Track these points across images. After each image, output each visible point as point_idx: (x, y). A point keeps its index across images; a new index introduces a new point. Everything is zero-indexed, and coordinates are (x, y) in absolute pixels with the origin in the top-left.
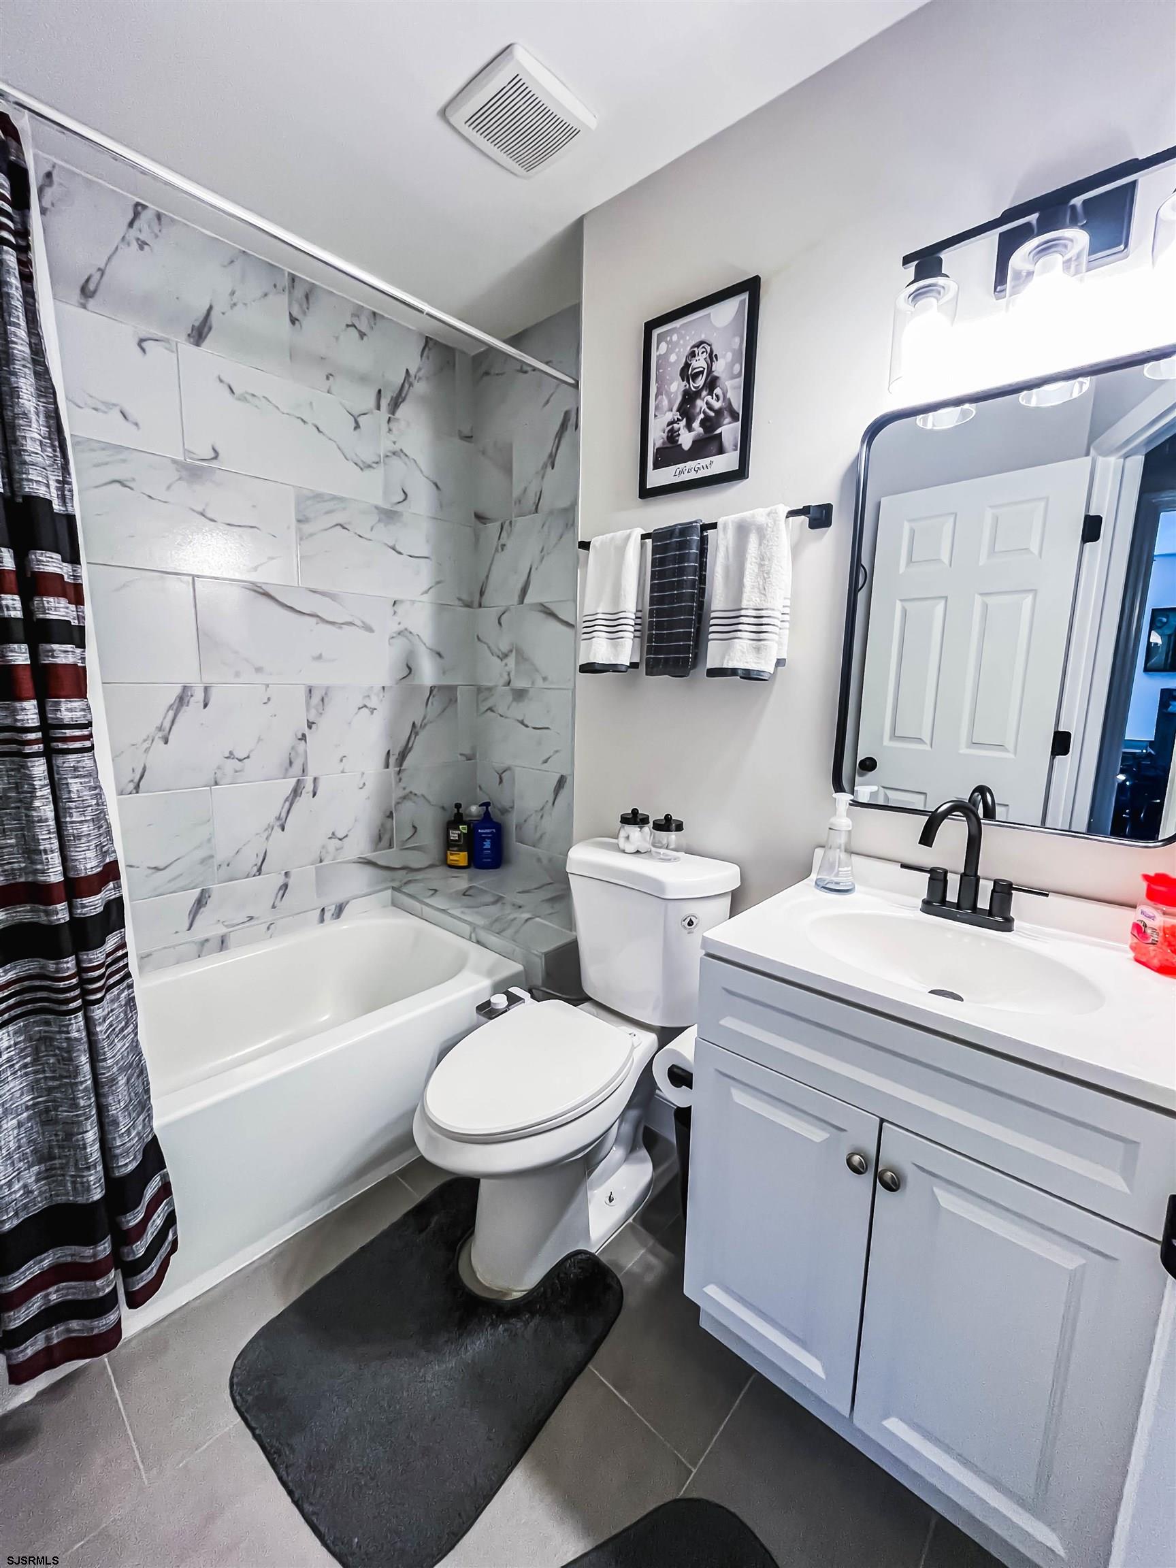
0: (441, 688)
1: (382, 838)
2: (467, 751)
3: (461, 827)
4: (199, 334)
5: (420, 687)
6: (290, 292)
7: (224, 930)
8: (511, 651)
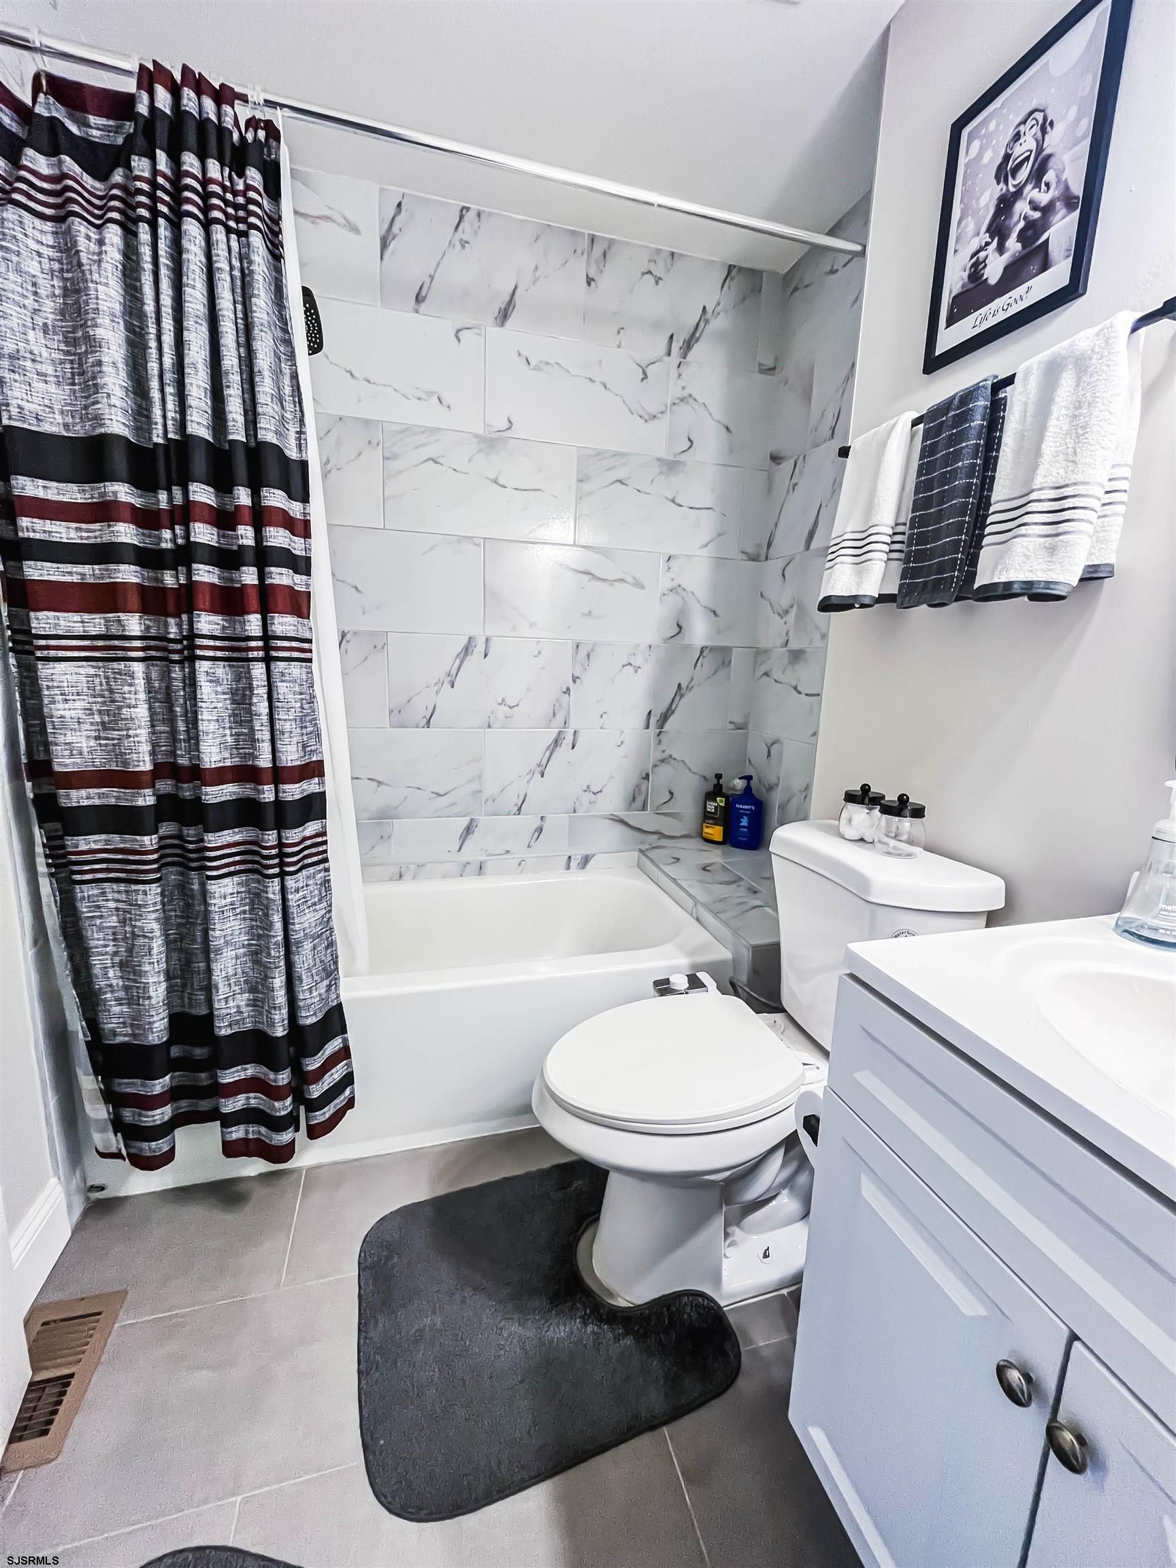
0: (712, 649)
1: (637, 798)
2: (739, 719)
3: (718, 799)
4: (504, 315)
5: (689, 647)
6: (588, 254)
7: (483, 858)
8: (792, 606)
